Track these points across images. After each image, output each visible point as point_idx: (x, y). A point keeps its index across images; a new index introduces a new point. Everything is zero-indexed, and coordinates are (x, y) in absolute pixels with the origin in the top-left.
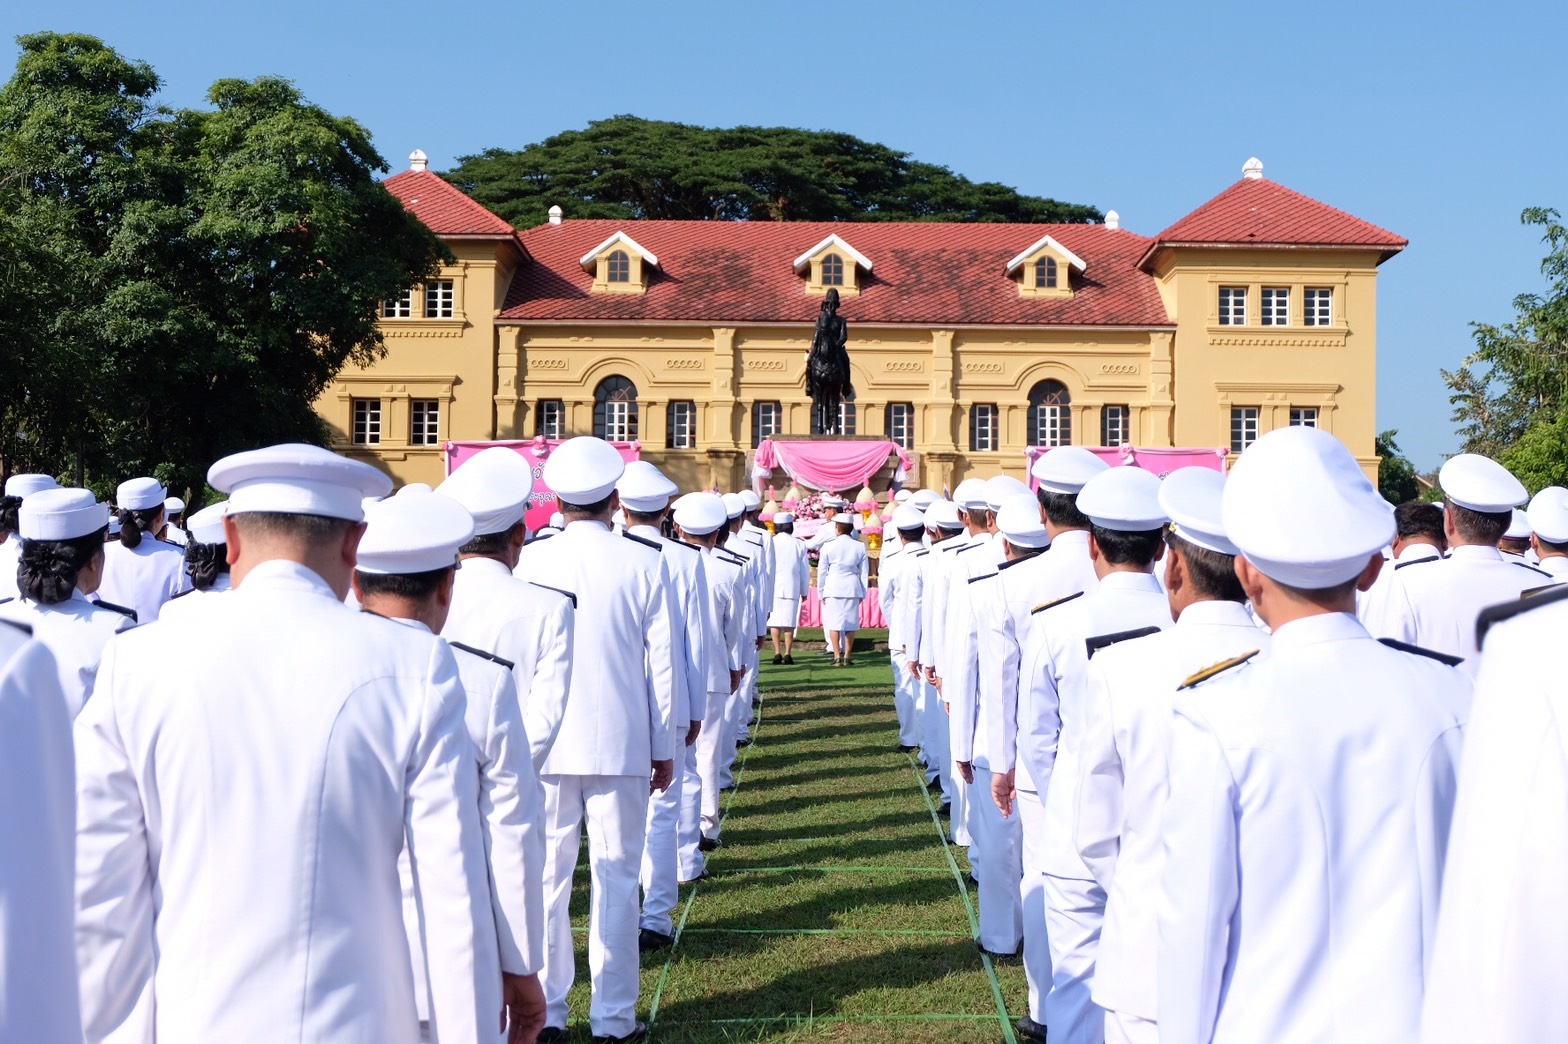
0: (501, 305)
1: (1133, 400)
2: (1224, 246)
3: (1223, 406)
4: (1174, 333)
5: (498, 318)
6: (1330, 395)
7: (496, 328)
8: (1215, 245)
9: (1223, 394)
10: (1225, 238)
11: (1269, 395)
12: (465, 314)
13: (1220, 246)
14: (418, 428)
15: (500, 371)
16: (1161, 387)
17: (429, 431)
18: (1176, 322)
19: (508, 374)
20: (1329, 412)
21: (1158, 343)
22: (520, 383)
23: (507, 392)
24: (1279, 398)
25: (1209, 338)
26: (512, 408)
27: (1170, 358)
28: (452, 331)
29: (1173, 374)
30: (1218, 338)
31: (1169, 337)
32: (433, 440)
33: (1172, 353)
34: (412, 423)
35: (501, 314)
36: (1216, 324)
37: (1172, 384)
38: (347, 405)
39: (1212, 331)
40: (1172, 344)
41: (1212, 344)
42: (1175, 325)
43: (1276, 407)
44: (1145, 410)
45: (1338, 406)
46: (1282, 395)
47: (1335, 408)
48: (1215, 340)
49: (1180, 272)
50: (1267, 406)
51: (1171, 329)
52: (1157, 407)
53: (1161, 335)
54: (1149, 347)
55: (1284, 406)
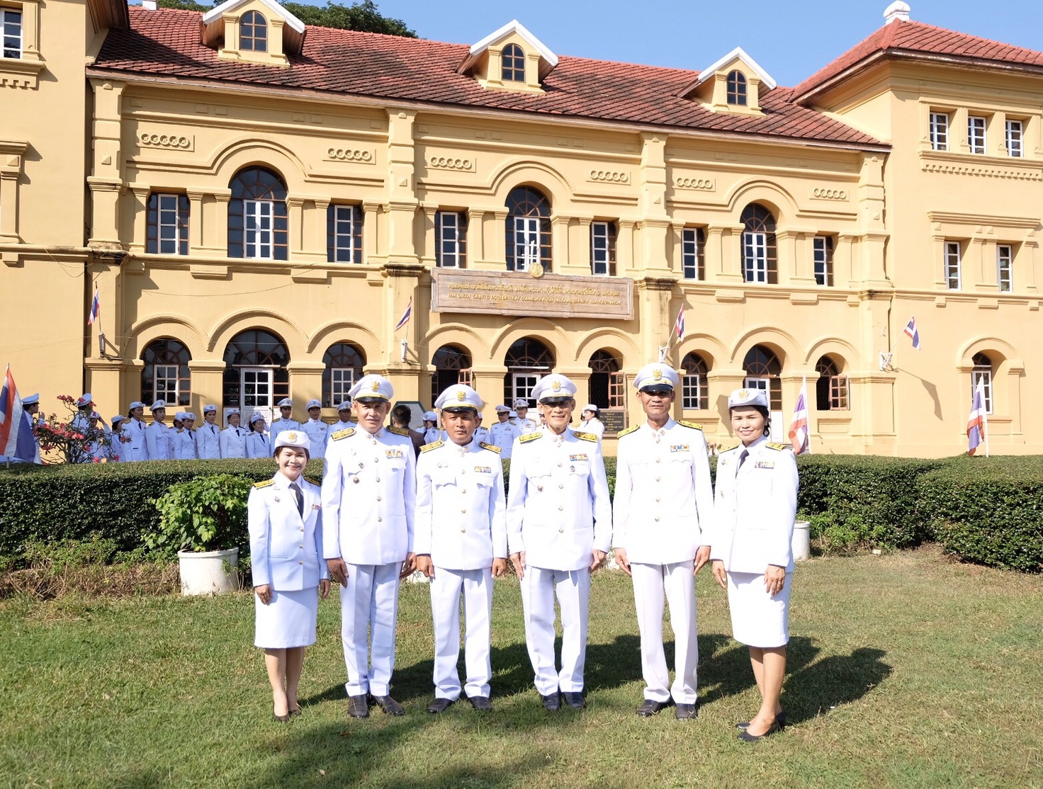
0: (97, 49)
3: (937, 238)
4: (889, 153)
5: (91, 67)
6: (1031, 230)
7: (89, 82)
9: (937, 224)
10: (947, 51)
11: (978, 228)
12: (41, 57)
15: (98, 144)
16: (876, 215)
18: (890, 143)
19: (107, 150)
20: (1030, 248)
21: (871, 166)
22: (127, 164)
23: (107, 172)
24: (987, 232)
25: (924, 163)
26: (115, 196)
27: (881, 183)
28: (22, 79)
29: (885, 201)
30: (932, 163)
31: (881, 162)
33: (882, 179)
35: (96, 63)
36: (927, 148)
37: (884, 212)
39: (926, 155)
40: (883, 168)
41: (924, 170)
42: (889, 147)
43: (985, 241)
44: (856, 239)
45: (1039, 243)
46: (989, 228)
47: (1035, 245)
48: (927, 166)
49: (894, 89)
50: (977, 240)
51: (882, 150)
52: (871, 236)
53: (874, 158)
54: (858, 171)
55: (992, 241)
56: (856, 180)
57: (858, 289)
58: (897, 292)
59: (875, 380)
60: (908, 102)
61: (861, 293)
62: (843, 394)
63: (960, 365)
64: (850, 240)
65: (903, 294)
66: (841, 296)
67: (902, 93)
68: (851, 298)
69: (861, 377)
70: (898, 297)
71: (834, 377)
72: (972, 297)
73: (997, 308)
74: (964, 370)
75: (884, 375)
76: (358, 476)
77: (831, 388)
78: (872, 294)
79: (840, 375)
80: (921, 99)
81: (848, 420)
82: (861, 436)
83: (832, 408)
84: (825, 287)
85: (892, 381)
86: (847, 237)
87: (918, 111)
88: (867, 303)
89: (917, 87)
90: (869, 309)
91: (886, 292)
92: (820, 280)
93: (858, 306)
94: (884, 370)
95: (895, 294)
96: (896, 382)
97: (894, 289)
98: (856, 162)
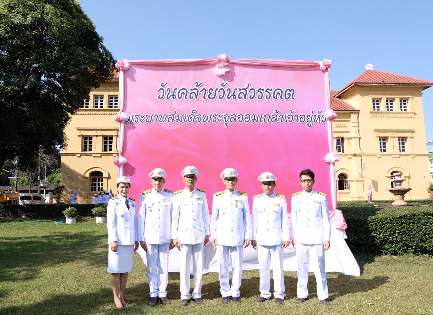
1: (345, 135)
2: (375, 84)
3: (377, 137)
4: (359, 113)
6: (411, 133)
8: (373, 84)
9: (377, 133)
10: (376, 82)
11: (391, 133)
13: (374, 84)
14: (106, 146)
16: (356, 131)
17: (109, 147)
18: (359, 110)
20: (411, 139)
21: (354, 117)
25: (371, 115)
27: (358, 122)
29: (359, 127)
30: (373, 115)
31: (357, 115)
32: (111, 150)
33: (358, 120)
34: (104, 144)
36: (373, 110)
37: (359, 130)
38: (81, 138)
39: (371, 113)
40: (358, 117)
41: (372, 117)
42: (359, 111)
43: (394, 137)
44: (350, 138)
45: (414, 137)
46: (395, 133)
47: (413, 137)
48: (372, 116)
49: (360, 94)
50: (391, 137)
51: (357, 112)
52: (354, 138)
53: (354, 114)
54: (350, 118)
55: (396, 137)
56: (350, 121)
57: (351, 154)
58: (363, 154)
59: (357, 181)
60: (365, 97)
61: (352, 154)
62: (348, 185)
63: (386, 176)
64: (348, 139)
65: (365, 155)
66: (346, 156)
67: (362, 95)
68: (349, 156)
69: (353, 180)
70: (363, 155)
71: (345, 180)
72: (390, 155)
73: (399, 158)
74: (388, 177)
75: (360, 179)
76: (152, 209)
77: (344, 183)
78: (355, 155)
79: (347, 179)
80: (369, 96)
81: (349, 193)
82: (353, 198)
83: (345, 189)
84: (341, 153)
85: (363, 181)
86: (347, 138)
87: (368, 100)
88: (354, 157)
89: (368, 92)
90: (354, 159)
91: (359, 154)
92: (339, 151)
93: (351, 158)
94: (360, 177)
95: (362, 155)
96: (364, 181)
97: (362, 153)
98: (349, 116)
